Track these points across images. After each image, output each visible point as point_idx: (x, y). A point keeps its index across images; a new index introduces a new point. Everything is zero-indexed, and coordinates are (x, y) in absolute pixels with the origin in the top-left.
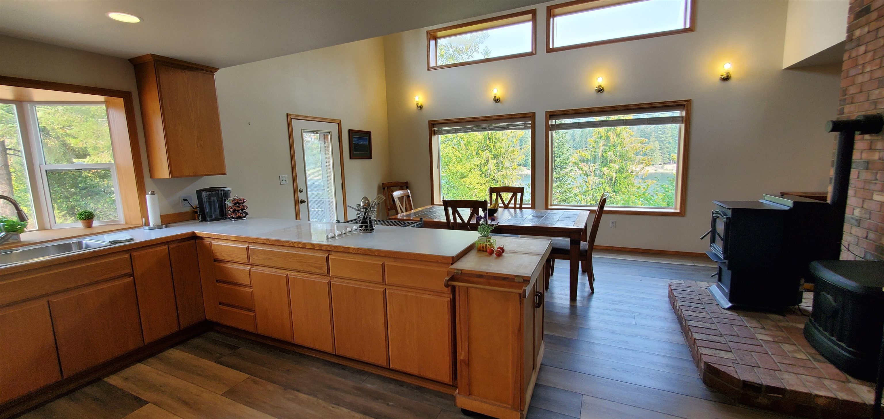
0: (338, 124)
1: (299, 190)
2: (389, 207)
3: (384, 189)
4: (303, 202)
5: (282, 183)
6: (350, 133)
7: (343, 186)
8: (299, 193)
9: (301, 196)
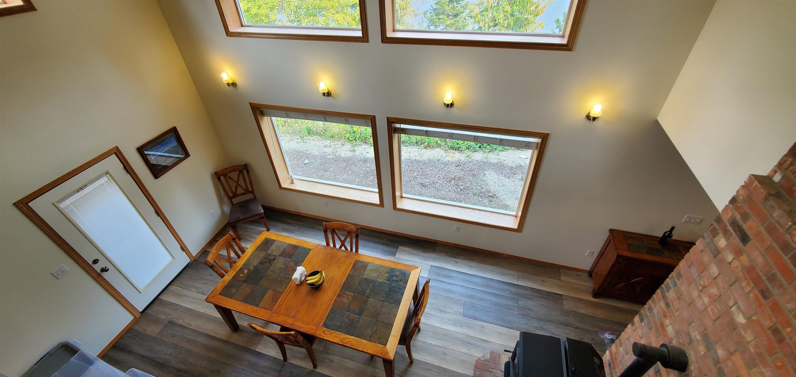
0: (115, 153)
1: (91, 263)
3: (219, 179)
4: (104, 270)
5: (58, 277)
6: (141, 151)
7: (159, 213)
8: (93, 266)
9: (98, 267)
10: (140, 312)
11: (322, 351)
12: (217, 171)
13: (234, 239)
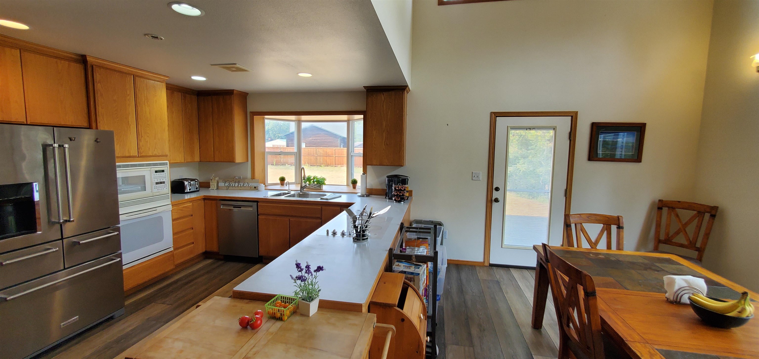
0: (572, 116)
1: (494, 187)
2: (662, 238)
3: (660, 208)
4: (497, 200)
6: (594, 127)
7: (568, 193)
8: (494, 191)
9: (496, 195)
10: (490, 263)
12: (663, 200)
13: (620, 228)
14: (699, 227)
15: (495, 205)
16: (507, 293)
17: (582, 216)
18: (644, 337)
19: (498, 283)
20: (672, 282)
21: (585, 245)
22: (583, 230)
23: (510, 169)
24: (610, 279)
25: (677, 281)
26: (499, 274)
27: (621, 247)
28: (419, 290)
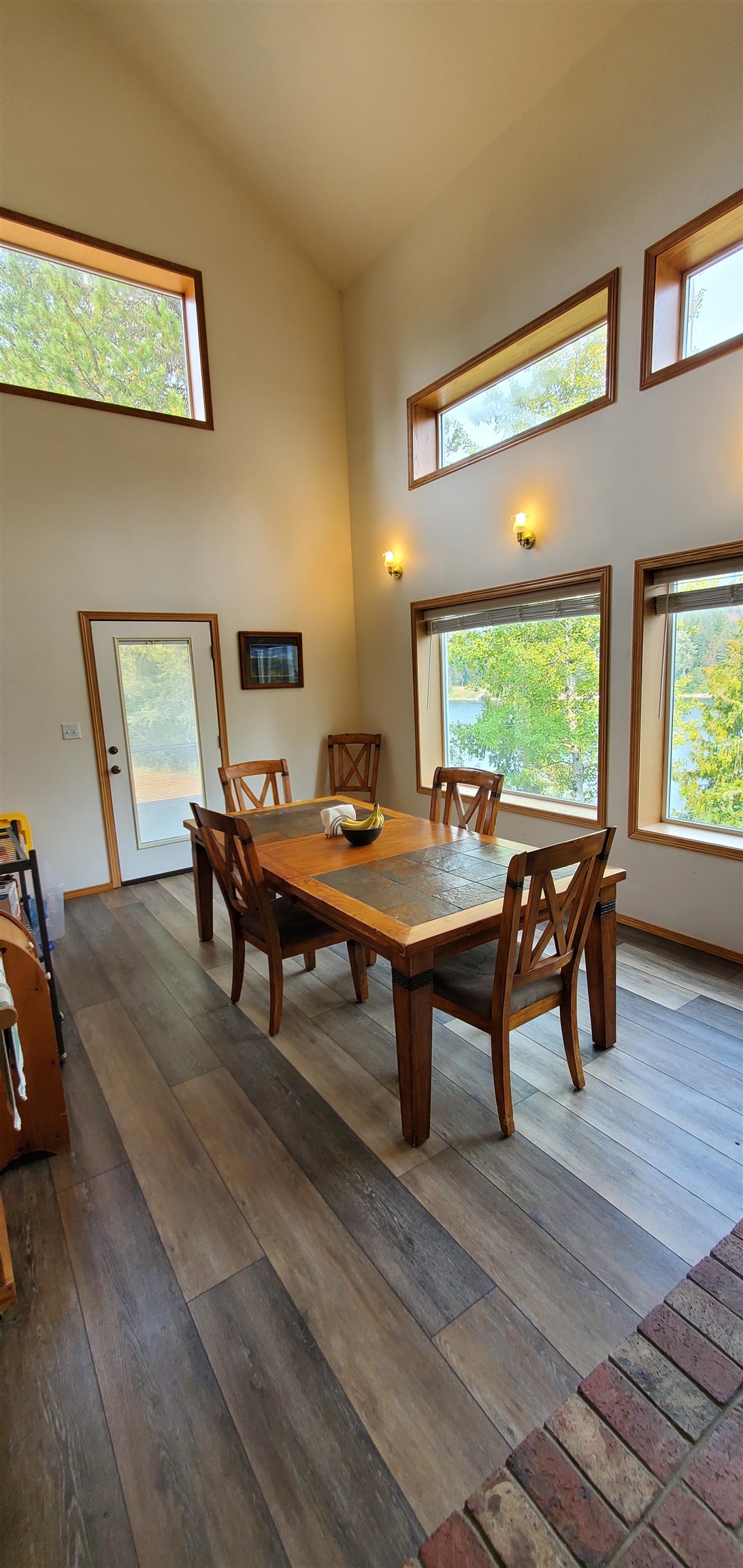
0: (210, 622)
1: (107, 749)
2: (337, 784)
3: (331, 747)
4: (115, 770)
5: (66, 736)
6: (242, 639)
7: (222, 742)
8: (108, 754)
9: (112, 761)
10: (121, 882)
11: (310, 1019)
12: (333, 735)
13: (285, 774)
14: (368, 762)
15: (113, 778)
16: (158, 913)
17: (240, 767)
18: (302, 871)
19: (141, 905)
20: (327, 815)
21: (249, 806)
22: (244, 786)
23: (131, 719)
24: (276, 834)
25: (330, 812)
26: (140, 893)
27: (289, 800)
28: (10, 911)
